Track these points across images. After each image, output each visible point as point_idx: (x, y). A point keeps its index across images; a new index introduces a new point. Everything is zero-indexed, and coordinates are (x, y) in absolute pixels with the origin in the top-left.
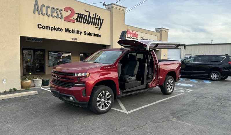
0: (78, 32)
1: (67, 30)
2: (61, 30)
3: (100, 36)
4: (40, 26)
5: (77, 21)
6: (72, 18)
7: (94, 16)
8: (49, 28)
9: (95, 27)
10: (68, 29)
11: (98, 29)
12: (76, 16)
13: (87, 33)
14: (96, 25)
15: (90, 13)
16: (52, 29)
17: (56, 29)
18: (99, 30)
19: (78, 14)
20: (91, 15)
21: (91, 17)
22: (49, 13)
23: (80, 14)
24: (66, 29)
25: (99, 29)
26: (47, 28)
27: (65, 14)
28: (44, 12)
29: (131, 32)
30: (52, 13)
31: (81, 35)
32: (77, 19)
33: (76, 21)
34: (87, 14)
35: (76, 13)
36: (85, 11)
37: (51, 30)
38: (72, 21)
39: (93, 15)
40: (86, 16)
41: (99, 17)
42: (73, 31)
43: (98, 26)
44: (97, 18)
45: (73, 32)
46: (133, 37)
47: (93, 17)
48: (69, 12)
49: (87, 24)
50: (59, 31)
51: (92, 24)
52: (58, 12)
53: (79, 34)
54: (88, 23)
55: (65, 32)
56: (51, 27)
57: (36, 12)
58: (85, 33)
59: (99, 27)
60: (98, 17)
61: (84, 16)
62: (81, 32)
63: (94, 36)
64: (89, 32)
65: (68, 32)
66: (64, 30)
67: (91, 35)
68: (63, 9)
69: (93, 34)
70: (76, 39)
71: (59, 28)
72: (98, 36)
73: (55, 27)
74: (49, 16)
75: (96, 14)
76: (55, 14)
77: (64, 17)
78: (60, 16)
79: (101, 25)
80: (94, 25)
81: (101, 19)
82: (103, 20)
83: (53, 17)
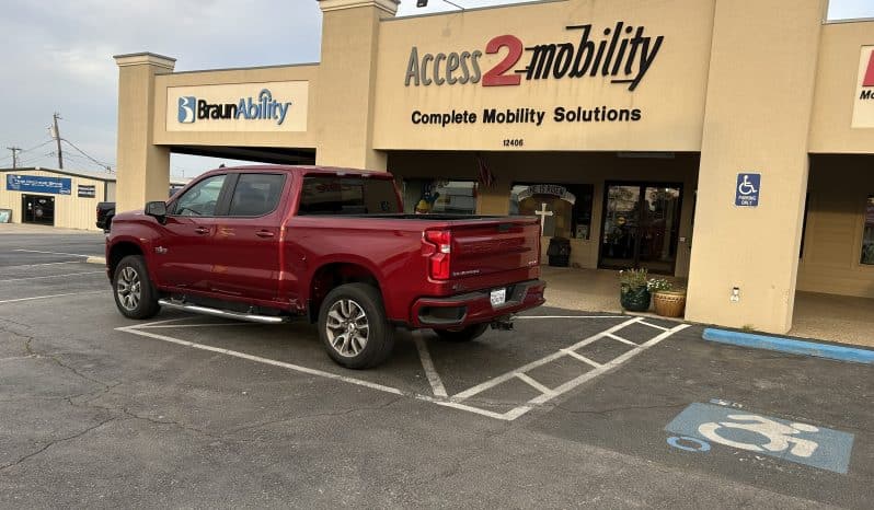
0: (529, 116)
1: (490, 117)
2: (473, 118)
3: (636, 115)
4: (417, 118)
5: (529, 78)
7: (609, 38)
8: (438, 118)
9: (613, 82)
10: (494, 111)
11: (630, 84)
12: (526, 60)
13: (565, 113)
14: (615, 72)
15: (588, 28)
16: (444, 120)
17: (457, 118)
18: (632, 89)
19: (537, 49)
20: (596, 37)
21: (591, 45)
22: (442, 75)
23: (544, 48)
24: (486, 111)
25: (634, 84)
26: (434, 118)
27: (488, 64)
28: (430, 75)
30: (450, 70)
31: (539, 124)
32: (529, 70)
33: (524, 76)
34: (575, 39)
35: (527, 49)
36: (568, 28)
37: (444, 123)
39: (607, 32)
40: (569, 47)
41: (641, 30)
42: (512, 114)
43: (628, 71)
44: (625, 42)
45: (511, 118)
47: (603, 44)
50: (466, 122)
51: (593, 74)
52: (469, 62)
53: (533, 121)
54: (576, 73)
55: (484, 121)
56: (445, 116)
57: (412, 80)
58: (560, 114)
59: (633, 76)
60: (632, 35)
61: (558, 50)
62: (543, 113)
63: (603, 119)
64: (580, 109)
65: (493, 122)
66: (480, 117)
67: (584, 119)
68: (483, 51)
69: (597, 111)
70: (521, 143)
71: (466, 113)
72: (621, 119)
73: (454, 112)
74: (440, 83)
75: (620, 25)
76: (458, 74)
77: (482, 74)
78: (472, 73)
79: (645, 66)
80: (605, 73)
81: (648, 40)
82: (660, 39)
83: (453, 82)
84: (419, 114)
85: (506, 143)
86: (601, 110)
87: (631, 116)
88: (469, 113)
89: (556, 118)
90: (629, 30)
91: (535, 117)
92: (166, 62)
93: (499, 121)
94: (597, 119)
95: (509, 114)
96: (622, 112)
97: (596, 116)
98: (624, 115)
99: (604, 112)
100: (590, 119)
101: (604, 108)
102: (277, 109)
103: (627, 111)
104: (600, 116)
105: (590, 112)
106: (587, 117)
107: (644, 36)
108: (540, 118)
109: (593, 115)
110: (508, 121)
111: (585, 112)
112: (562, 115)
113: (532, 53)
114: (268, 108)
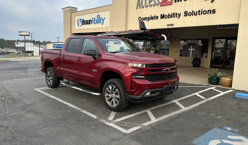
0: (176, 15)
1: (163, 17)
2: (157, 17)
3: (214, 11)
5: (175, 2)
10: (164, 15)
13: (188, 13)
17: (152, 18)
18: (212, 2)
22: (148, 4)
24: (161, 15)
26: (145, 19)
28: (144, 4)
30: (150, 2)
31: (179, 18)
37: (148, 20)
38: (169, 4)
42: (170, 15)
45: (169, 16)
50: (155, 19)
53: (177, 17)
55: (161, 18)
56: (148, 18)
57: (139, 7)
58: (186, 14)
62: (180, 14)
63: (201, 14)
64: (193, 11)
65: (164, 18)
66: (159, 17)
69: (199, 11)
70: (173, 25)
71: (155, 16)
72: (208, 14)
73: (151, 16)
74: (147, 7)
76: (152, 3)
77: (160, 2)
78: (157, 2)
83: (151, 6)
84: (141, 18)
85: (168, 25)
86: (201, 11)
87: (212, 12)
88: (156, 16)
89: (185, 16)
92: (75, 9)
93: (166, 18)
94: (199, 14)
96: (208, 11)
97: (199, 13)
98: (209, 12)
99: (202, 11)
100: (197, 15)
101: (202, 10)
102: (102, 20)
103: (210, 10)
104: (200, 13)
105: (197, 12)
106: (196, 14)
108: (179, 15)
109: (198, 13)
110: (169, 18)
111: (195, 12)
112: (187, 14)
114: (100, 20)
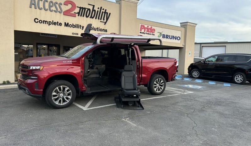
1: (67, 25)
2: (61, 24)
3: (106, 31)
4: (36, 21)
5: (79, 15)
6: (73, 12)
7: (99, 10)
8: (46, 22)
10: (68, 23)
11: (104, 23)
12: (77, 10)
14: (101, 19)
15: (94, 6)
16: (50, 23)
17: (55, 24)
18: (105, 24)
19: (80, 8)
20: (96, 9)
22: (47, 7)
23: (83, 8)
24: (65, 23)
25: (105, 23)
27: (65, 8)
28: (41, 6)
29: (146, 26)
30: (50, 7)
31: (82, 29)
32: (79, 13)
33: (77, 15)
34: (91, 8)
35: (77, 7)
36: (89, 4)
38: (74, 15)
39: (98, 8)
40: (89, 9)
41: (106, 10)
42: (74, 25)
43: (104, 19)
44: (103, 12)
46: (148, 33)
47: (98, 11)
48: (70, 6)
49: (90, 18)
50: (58, 25)
51: (96, 18)
52: (57, 6)
55: (65, 26)
56: (49, 22)
57: (33, 6)
59: (105, 21)
60: (104, 11)
62: (84, 27)
64: (93, 27)
66: (63, 24)
67: (95, 30)
68: (63, 3)
69: (97, 28)
70: (78, 34)
71: (58, 22)
72: (103, 31)
73: (53, 21)
74: (46, 10)
75: (101, 7)
76: (54, 8)
77: (63, 11)
78: (59, 10)
79: (107, 19)
80: (99, 19)
81: (107, 13)
82: (110, 14)
83: (51, 11)
84: (38, 19)
85: (73, 34)
90: (103, 9)
91: (81, 27)
94: (98, 30)
95: (73, 25)
96: (103, 29)
100: (96, 30)
101: (99, 28)
107: (107, 12)
110: (73, 27)
111: (95, 28)
113: (79, 9)
